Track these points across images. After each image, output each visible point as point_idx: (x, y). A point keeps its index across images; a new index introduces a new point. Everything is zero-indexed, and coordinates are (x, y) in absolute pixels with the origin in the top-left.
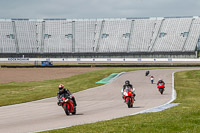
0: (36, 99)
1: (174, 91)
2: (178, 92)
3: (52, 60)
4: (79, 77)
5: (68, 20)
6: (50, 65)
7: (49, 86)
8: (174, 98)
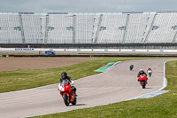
0: (40, 85)
1: (165, 79)
2: (168, 80)
3: (54, 50)
4: (79, 65)
5: (69, 14)
6: (53, 55)
7: (52, 73)
8: (165, 85)
